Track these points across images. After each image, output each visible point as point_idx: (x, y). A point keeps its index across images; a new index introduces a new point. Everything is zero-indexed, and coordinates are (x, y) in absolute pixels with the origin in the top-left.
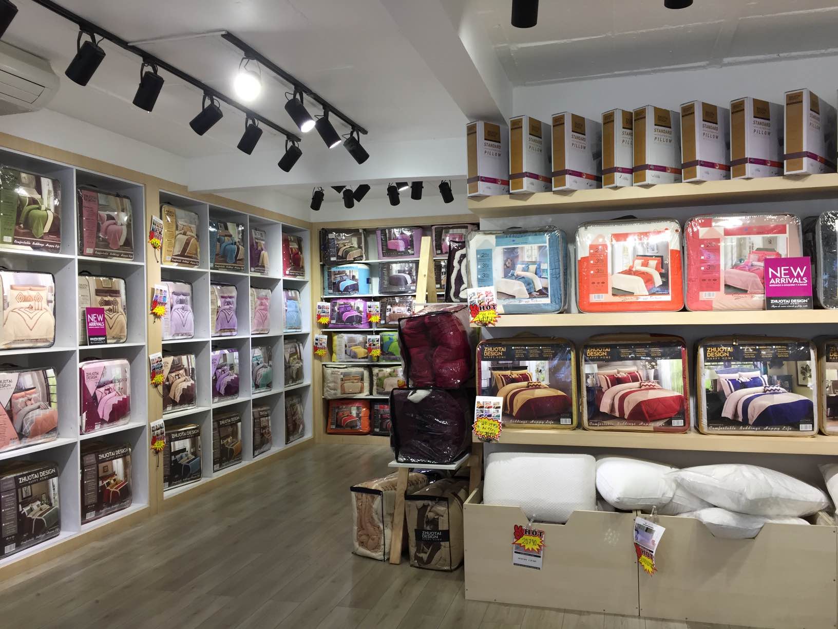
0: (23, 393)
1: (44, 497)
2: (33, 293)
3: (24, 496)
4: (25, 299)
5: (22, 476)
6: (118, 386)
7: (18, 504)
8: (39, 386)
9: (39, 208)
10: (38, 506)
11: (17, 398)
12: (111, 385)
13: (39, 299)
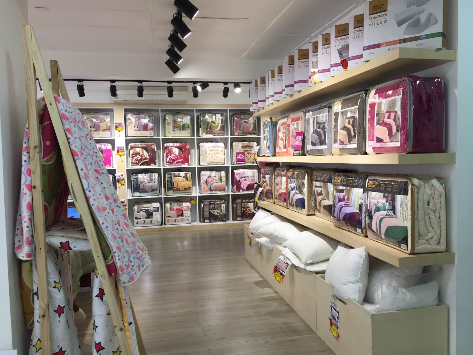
0: (211, 178)
1: (219, 209)
2: (215, 149)
3: (212, 207)
4: (212, 151)
5: (212, 202)
6: (250, 178)
7: (209, 209)
8: (217, 176)
9: (215, 124)
10: (217, 211)
11: (209, 179)
12: (247, 178)
13: (218, 150)
